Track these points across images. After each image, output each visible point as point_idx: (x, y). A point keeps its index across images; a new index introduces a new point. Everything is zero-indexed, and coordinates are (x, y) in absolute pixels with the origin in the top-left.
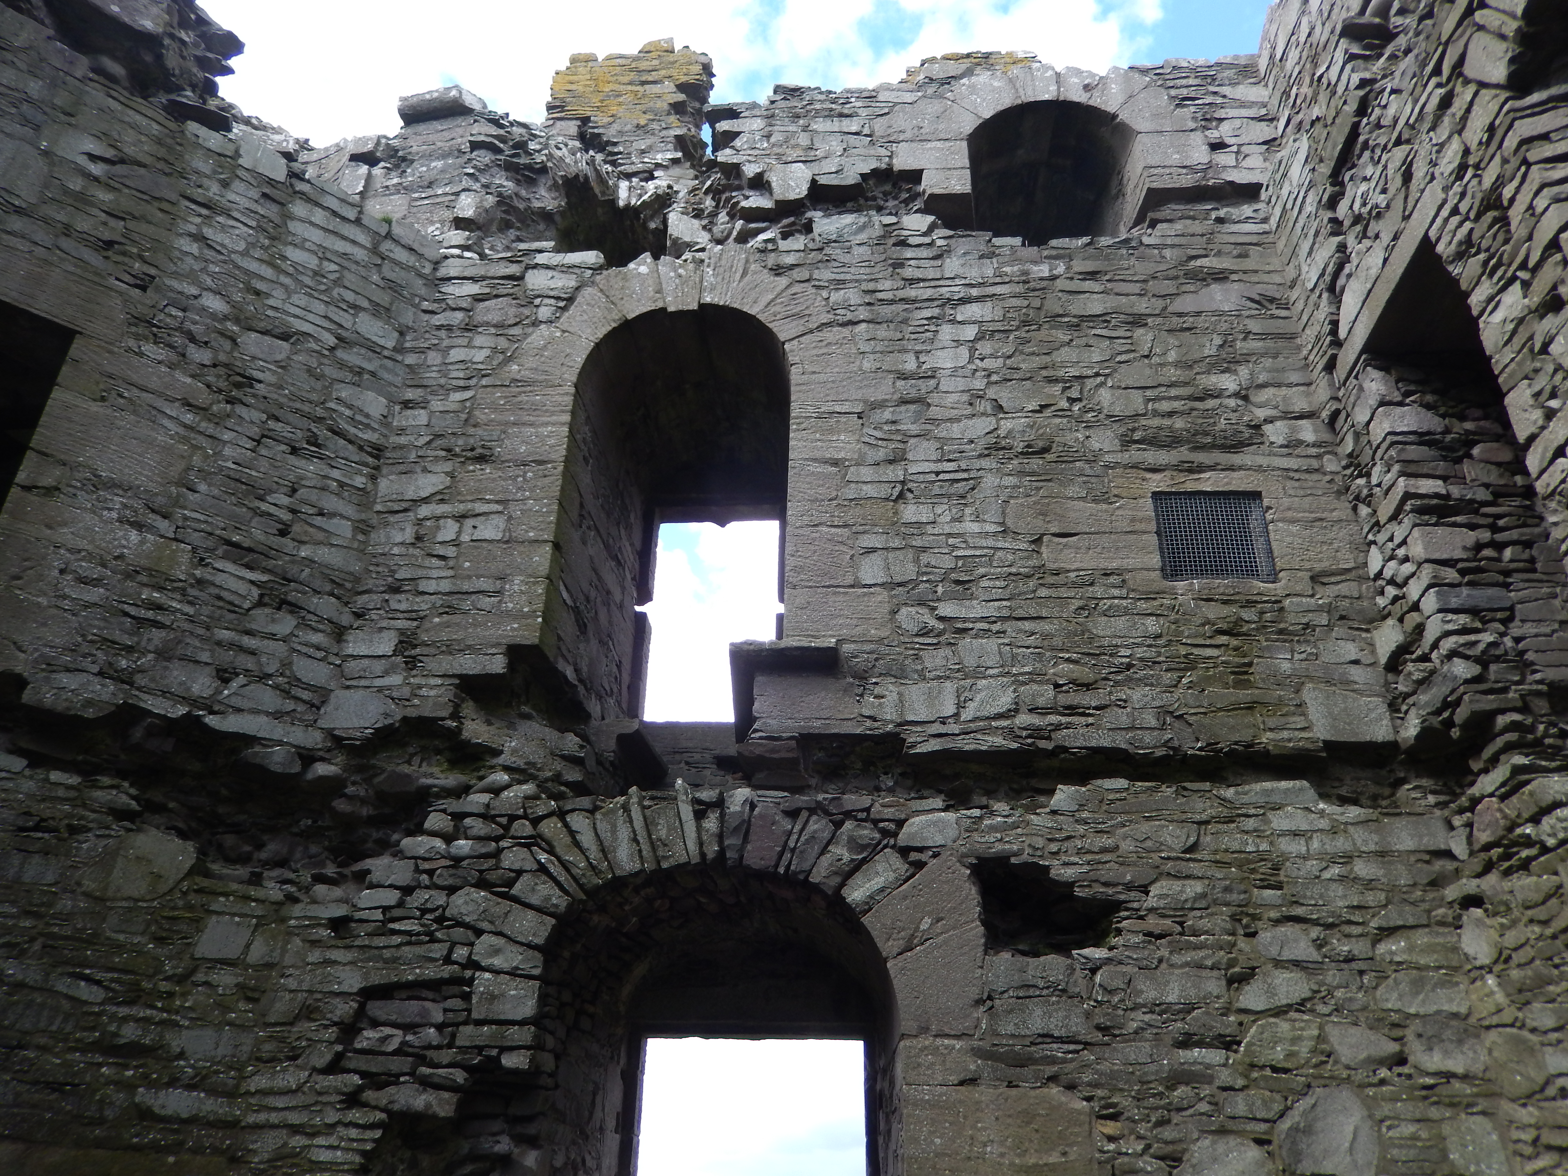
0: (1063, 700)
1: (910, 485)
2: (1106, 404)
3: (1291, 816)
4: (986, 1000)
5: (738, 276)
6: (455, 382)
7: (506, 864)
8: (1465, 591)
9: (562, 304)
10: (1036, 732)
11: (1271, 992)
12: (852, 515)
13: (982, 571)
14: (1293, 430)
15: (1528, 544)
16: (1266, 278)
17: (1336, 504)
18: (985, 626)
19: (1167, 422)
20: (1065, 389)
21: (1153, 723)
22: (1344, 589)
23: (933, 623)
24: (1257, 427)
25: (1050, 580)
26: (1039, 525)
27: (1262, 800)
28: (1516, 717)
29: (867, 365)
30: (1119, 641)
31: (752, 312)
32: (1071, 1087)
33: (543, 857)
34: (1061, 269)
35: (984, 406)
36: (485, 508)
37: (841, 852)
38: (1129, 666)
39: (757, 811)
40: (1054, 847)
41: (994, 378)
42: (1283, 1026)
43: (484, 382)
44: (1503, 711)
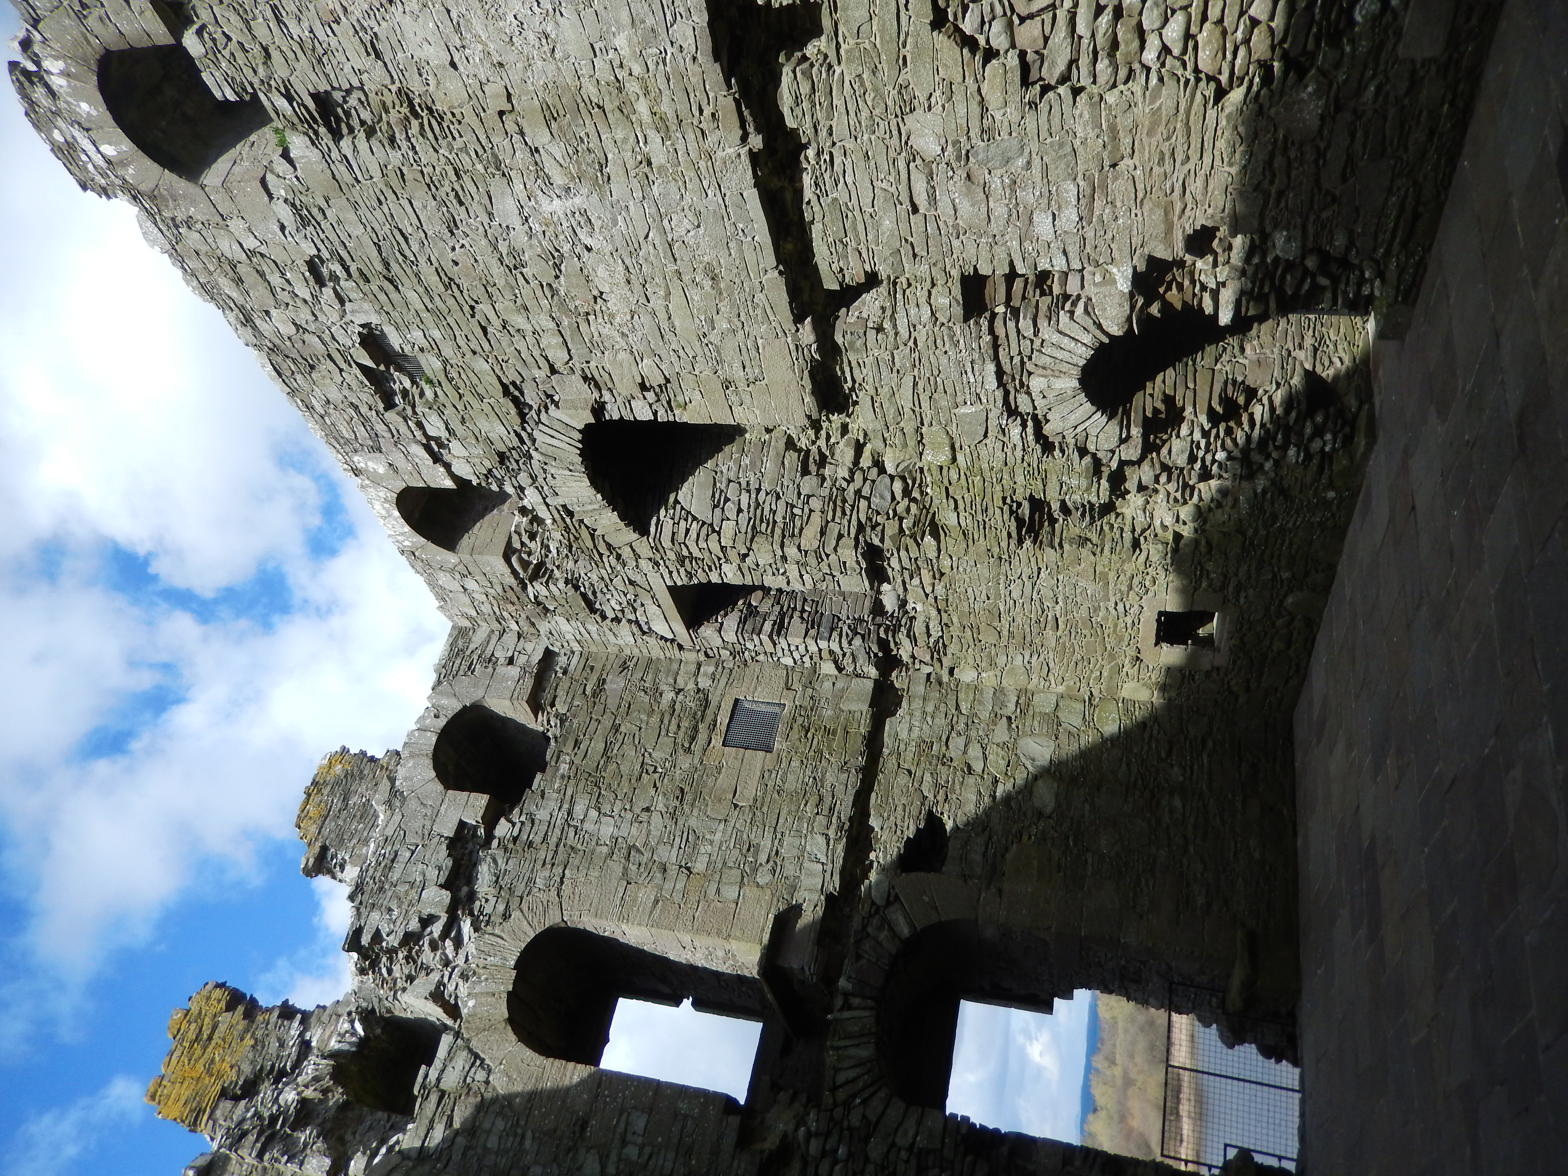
0: (825, 812)
1: (683, 864)
2: (663, 755)
3: (902, 730)
4: (965, 877)
5: (500, 941)
6: (516, 1144)
7: (857, 1124)
8: (821, 629)
9: (478, 1062)
10: (840, 828)
11: (977, 758)
12: (693, 898)
13: (745, 836)
14: (705, 674)
15: (805, 600)
16: (610, 662)
17: (751, 668)
18: (777, 842)
19: (683, 729)
20: (647, 773)
21: (846, 775)
22: (796, 678)
23: (769, 866)
24: (699, 690)
25: (758, 804)
26: (726, 804)
27: (893, 739)
28: (882, 629)
29: (596, 874)
30: (800, 781)
31: (532, 935)
32: (1007, 849)
33: (858, 1101)
34: (568, 758)
35: (644, 816)
36: (622, 1125)
37: (883, 935)
38: (814, 778)
39: (853, 976)
40: (899, 832)
41: (628, 807)
42: (991, 758)
43: (523, 1123)
44: (878, 634)
